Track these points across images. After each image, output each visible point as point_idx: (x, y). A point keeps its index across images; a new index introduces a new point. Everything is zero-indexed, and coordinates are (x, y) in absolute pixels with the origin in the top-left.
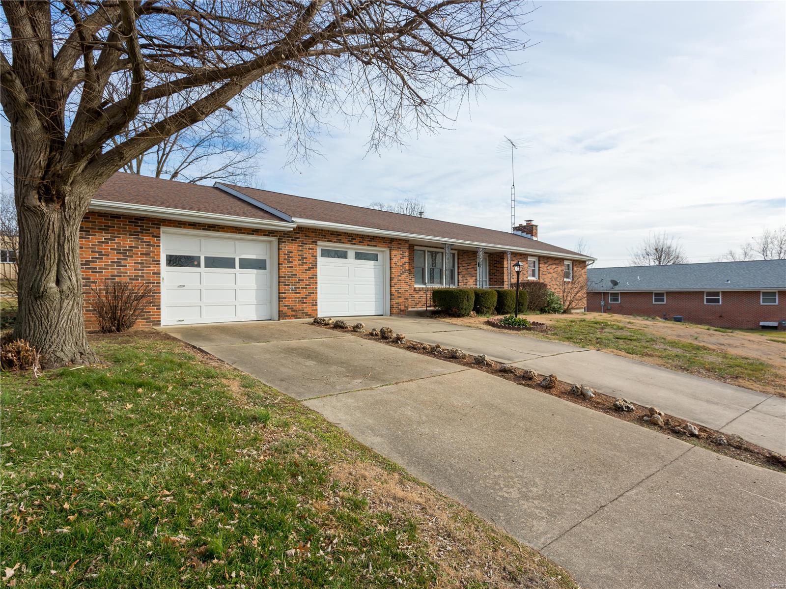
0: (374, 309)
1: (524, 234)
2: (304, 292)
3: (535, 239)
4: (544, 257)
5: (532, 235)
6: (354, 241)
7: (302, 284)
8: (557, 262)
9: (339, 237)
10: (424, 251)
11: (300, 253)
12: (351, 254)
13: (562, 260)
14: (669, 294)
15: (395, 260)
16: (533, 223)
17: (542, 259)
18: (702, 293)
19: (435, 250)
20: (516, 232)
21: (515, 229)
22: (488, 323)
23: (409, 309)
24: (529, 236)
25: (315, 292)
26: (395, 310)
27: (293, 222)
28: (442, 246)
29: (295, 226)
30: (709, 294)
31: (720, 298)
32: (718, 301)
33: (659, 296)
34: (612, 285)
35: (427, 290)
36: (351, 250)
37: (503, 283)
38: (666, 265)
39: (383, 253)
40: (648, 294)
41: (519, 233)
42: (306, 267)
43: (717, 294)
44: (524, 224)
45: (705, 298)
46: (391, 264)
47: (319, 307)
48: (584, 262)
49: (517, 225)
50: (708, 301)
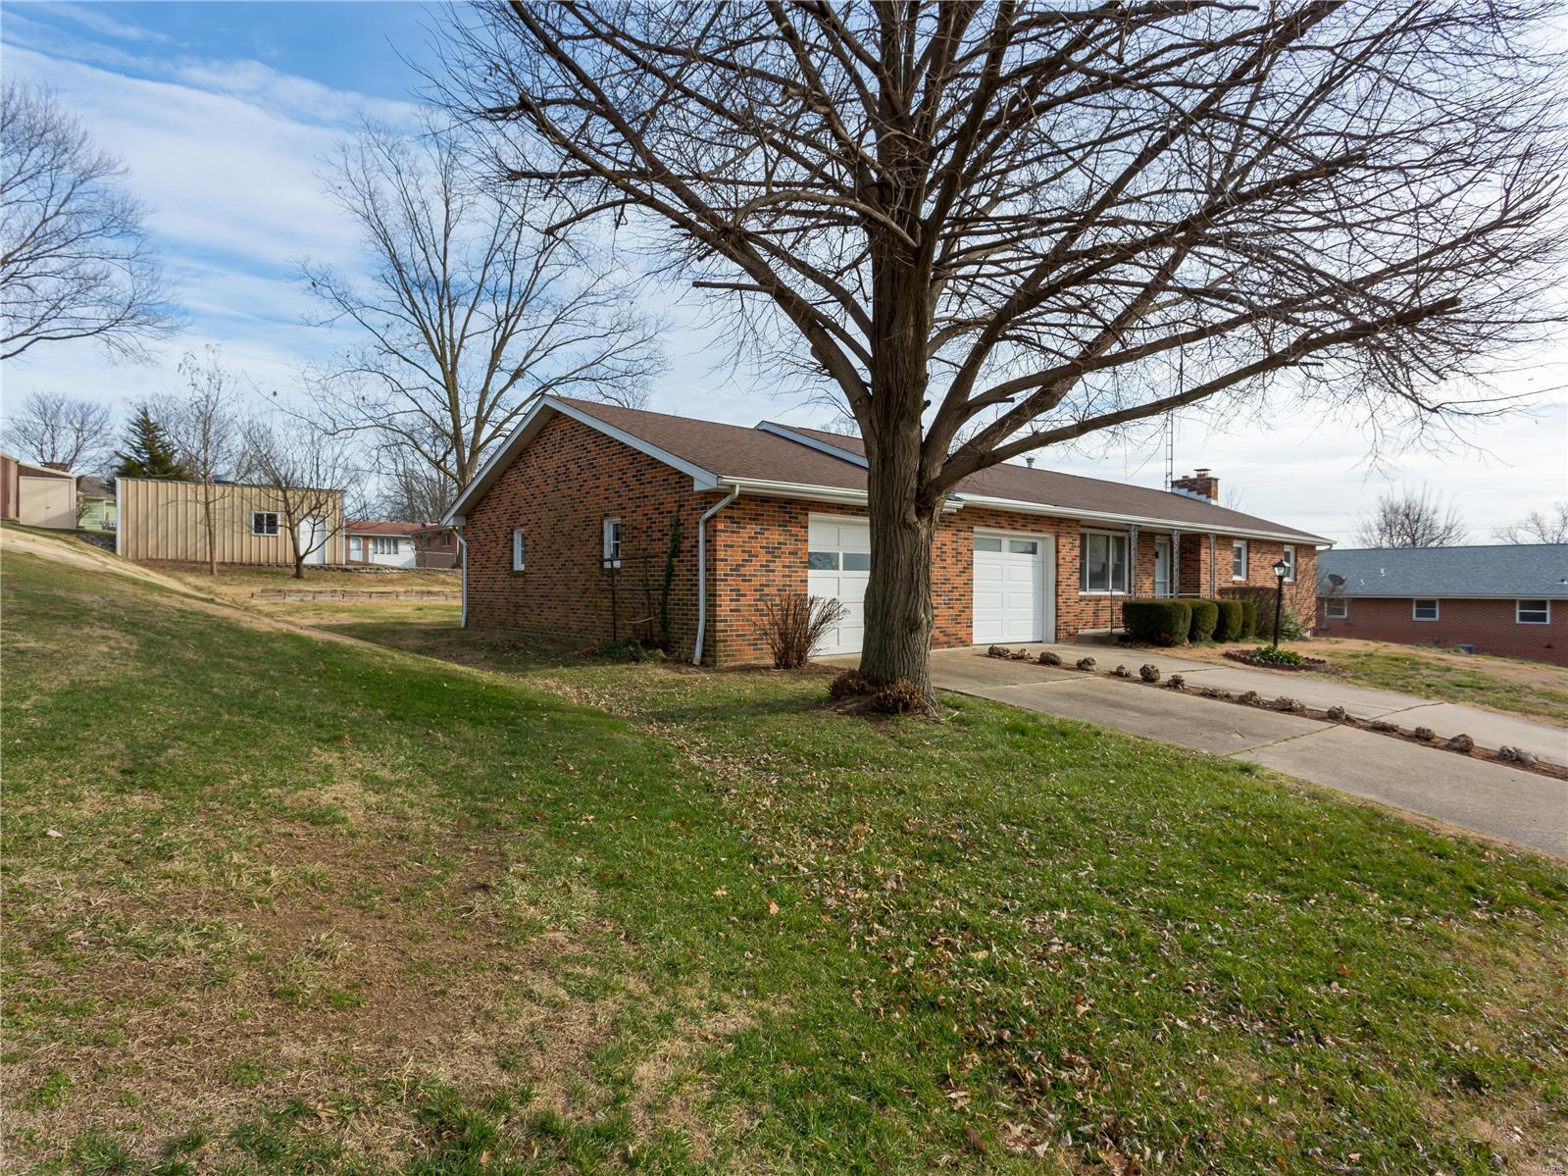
0: (1031, 630)
1: (1194, 495)
2: (958, 606)
3: (1214, 502)
4: (1256, 541)
5: (1209, 497)
6: (1017, 525)
7: (956, 595)
8: (1274, 549)
9: (999, 519)
10: (1108, 537)
11: (954, 545)
12: (1006, 543)
13: (1281, 544)
14: (1445, 602)
15: (1063, 552)
16: (1210, 475)
17: (1252, 543)
18: (1512, 602)
19: (1119, 536)
20: (1176, 490)
21: (1174, 484)
22: (1228, 656)
23: (1080, 632)
24: (1203, 497)
25: (969, 607)
26: (1062, 634)
27: (958, 499)
28: (1126, 528)
29: (960, 505)
30: (1525, 604)
31: (1548, 612)
32: (1543, 617)
33: (1426, 605)
34: (1331, 584)
35: (1113, 598)
36: (1007, 535)
37: (1198, 586)
38: (1426, 548)
39: (1046, 540)
40: (1404, 602)
41: (1184, 492)
42: (960, 567)
43: (1542, 604)
44: (1193, 475)
45: (1518, 611)
46: (1057, 559)
47: (975, 630)
48: (1313, 547)
49: (1177, 477)
50: (1523, 617)
